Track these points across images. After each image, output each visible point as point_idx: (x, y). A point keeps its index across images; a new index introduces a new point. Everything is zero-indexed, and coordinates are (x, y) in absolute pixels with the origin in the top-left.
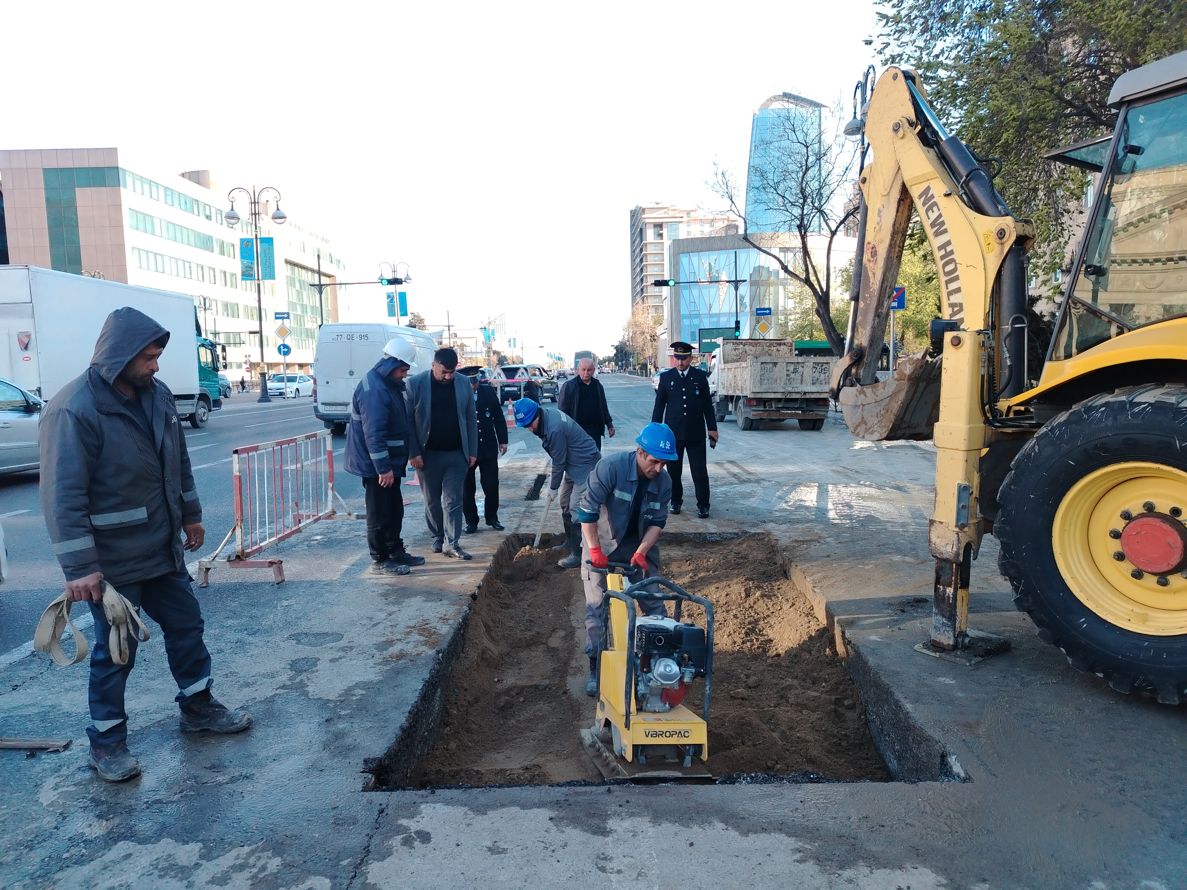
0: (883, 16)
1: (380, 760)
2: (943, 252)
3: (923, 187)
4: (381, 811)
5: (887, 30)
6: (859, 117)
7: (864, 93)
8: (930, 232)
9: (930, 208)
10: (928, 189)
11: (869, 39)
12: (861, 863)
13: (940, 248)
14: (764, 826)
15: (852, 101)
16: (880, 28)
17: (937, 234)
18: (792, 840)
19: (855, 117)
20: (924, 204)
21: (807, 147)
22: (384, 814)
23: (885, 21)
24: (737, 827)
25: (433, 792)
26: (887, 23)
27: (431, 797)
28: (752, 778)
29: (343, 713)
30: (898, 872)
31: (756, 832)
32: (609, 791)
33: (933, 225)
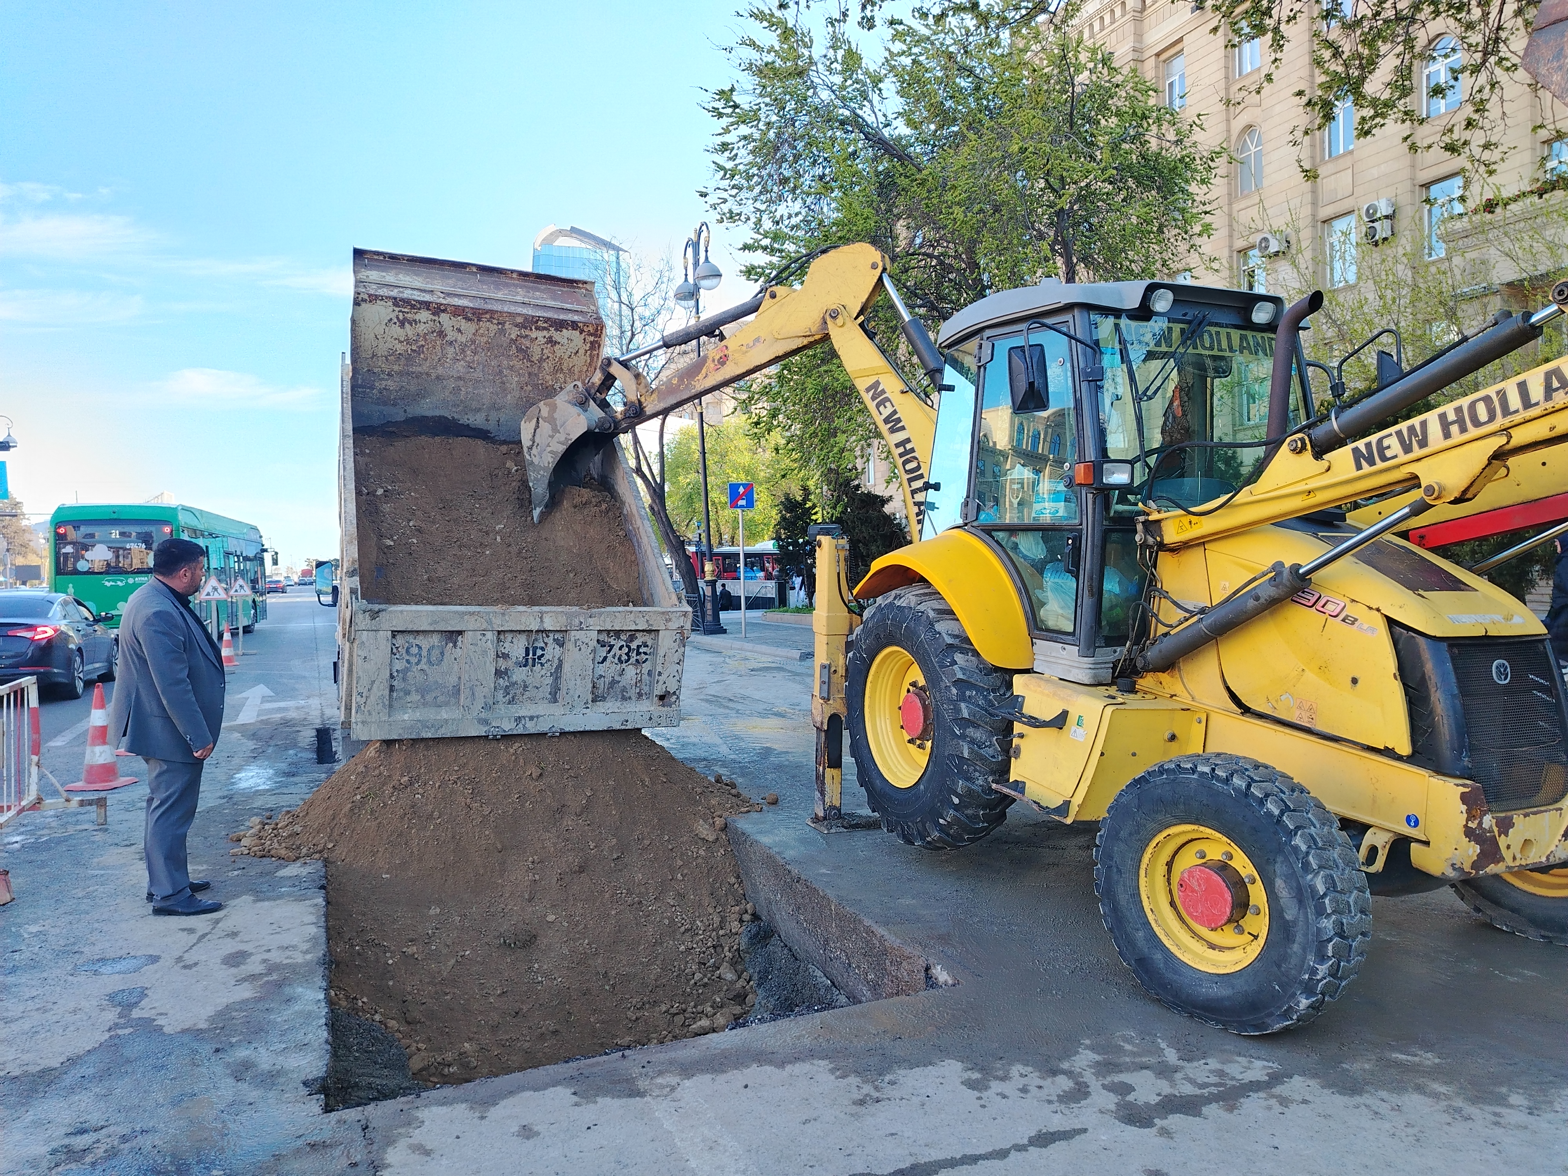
0: (721, 168)
1: (324, 1079)
2: (901, 450)
3: (871, 381)
4: (365, 1128)
5: (725, 183)
6: (691, 280)
7: (696, 253)
8: (884, 428)
9: (882, 403)
10: (877, 383)
11: (704, 190)
12: (895, 1066)
13: (897, 446)
14: (796, 1055)
15: (682, 260)
16: (715, 180)
17: (892, 431)
18: (826, 1062)
19: (686, 280)
20: (873, 398)
21: (632, 310)
22: (370, 1129)
23: (722, 173)
24: (770, 1062)
25: (418, 1096)
26: (725, 175)
27: (418, 1102)
28: (759, 1020)
29: (234, 1040)
30: (930, 1067)
31: (790, 1062)
32: (623, 1055)
33: (886, 421)
